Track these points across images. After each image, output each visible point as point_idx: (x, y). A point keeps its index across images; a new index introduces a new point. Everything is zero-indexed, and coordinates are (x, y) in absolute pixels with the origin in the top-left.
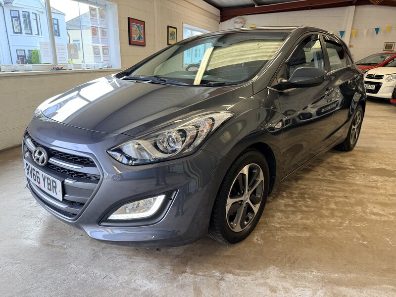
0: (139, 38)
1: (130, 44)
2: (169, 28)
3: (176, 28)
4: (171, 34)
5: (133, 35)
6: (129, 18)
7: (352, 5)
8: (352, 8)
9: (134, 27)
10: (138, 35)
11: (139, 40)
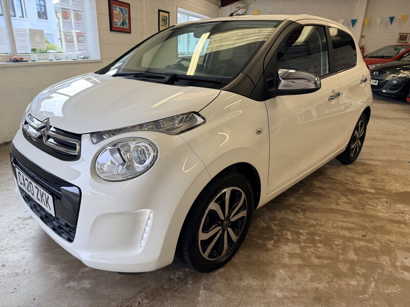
0: (123, 24)
1: (111, 30)
2: (160, 12)
3: (168, 13)
4: (163, 20)
5: (115, 20)
9: (117, 10)
10: (122, 20)
11: (123, 26)
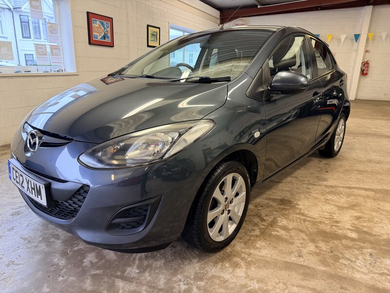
0: (104, 37)
2: (149, 27)
3: (159, 28)
4: (153, 35)
5: (94, 34)
6: (88, 13)
7: (369, 5)
8: (369, 9)
9: (96, 24)
10: (103, 33)
11: (105, 39)
